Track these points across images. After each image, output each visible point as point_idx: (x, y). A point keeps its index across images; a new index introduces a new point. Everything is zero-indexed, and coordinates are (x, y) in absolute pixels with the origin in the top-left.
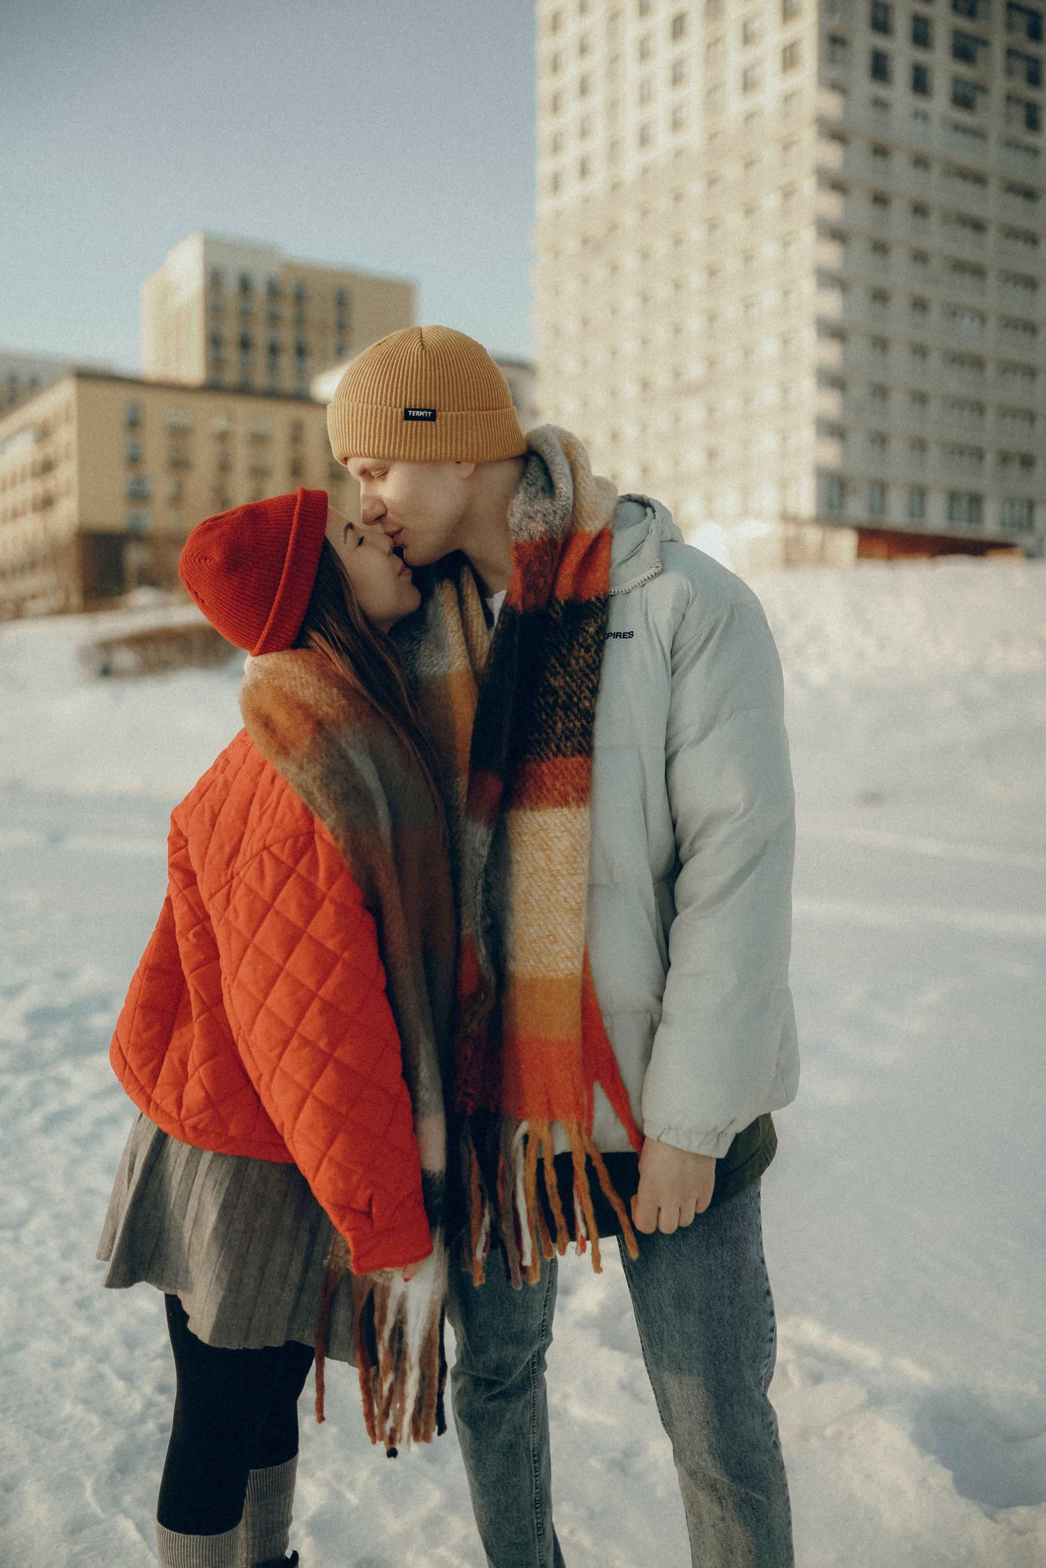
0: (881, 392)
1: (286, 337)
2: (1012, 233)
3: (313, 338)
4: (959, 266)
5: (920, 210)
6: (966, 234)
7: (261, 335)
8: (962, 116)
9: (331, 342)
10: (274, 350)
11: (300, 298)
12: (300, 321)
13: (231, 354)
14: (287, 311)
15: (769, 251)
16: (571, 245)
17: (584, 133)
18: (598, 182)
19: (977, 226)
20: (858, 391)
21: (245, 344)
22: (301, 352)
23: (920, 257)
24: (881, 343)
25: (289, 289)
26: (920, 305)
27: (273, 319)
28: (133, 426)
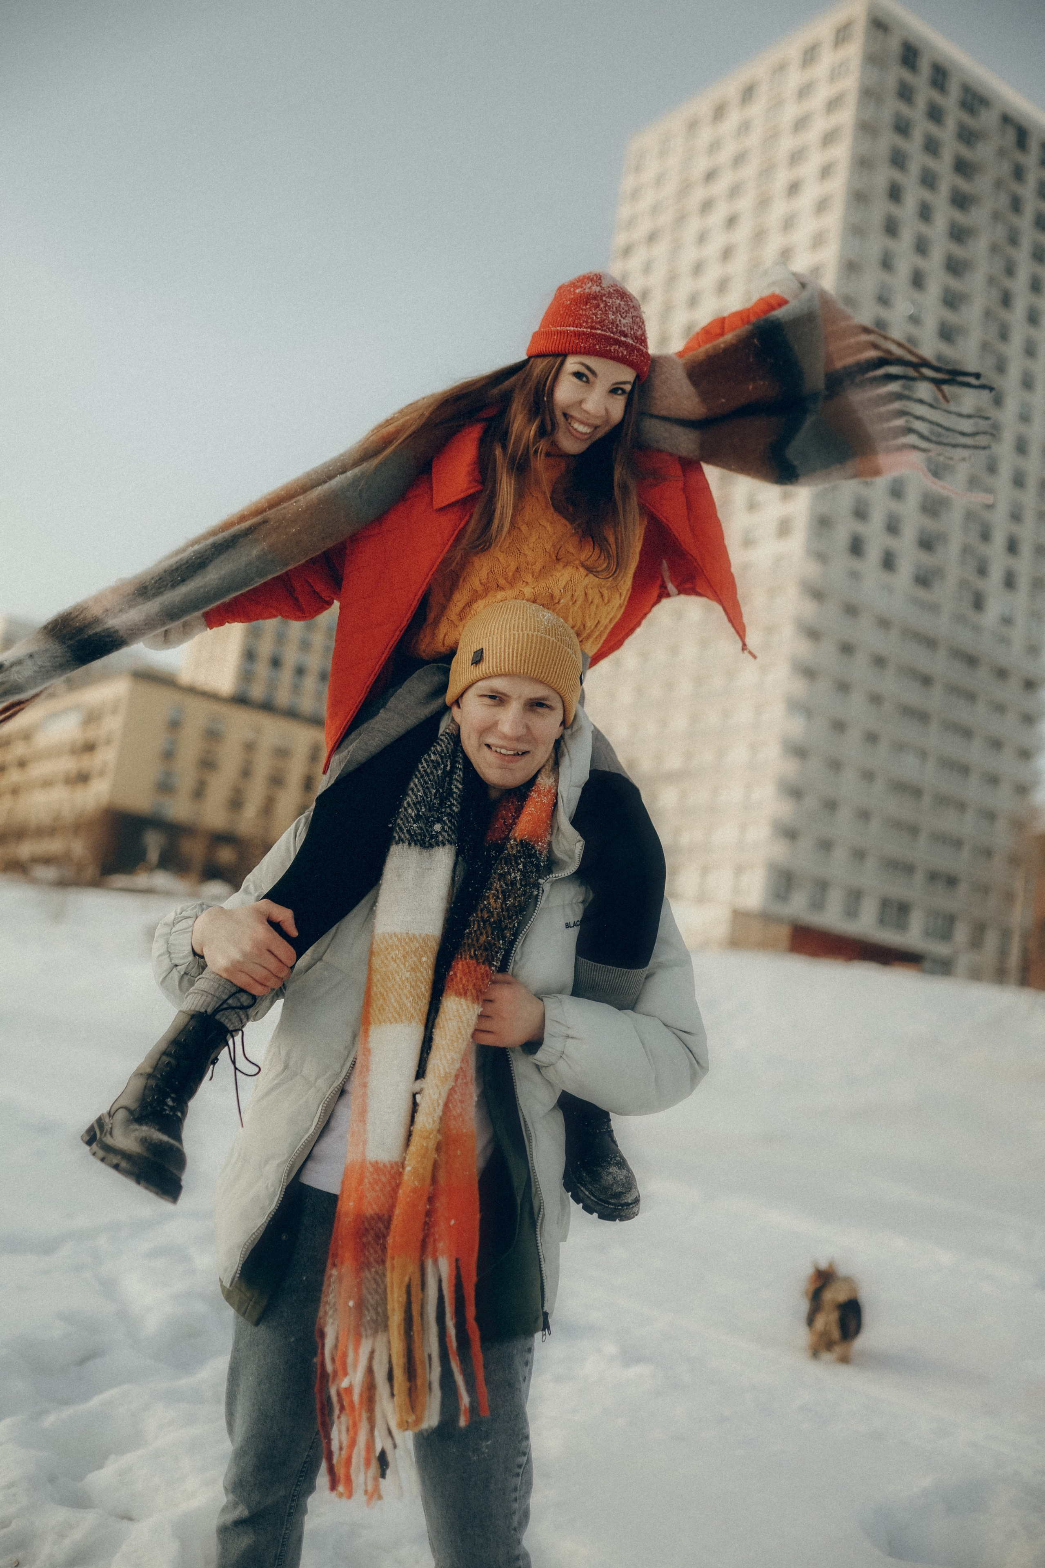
0: (831, 806)
1: (314, 662)
4: (908, 711)
5: (879, 661)
6: (916, 686)
7: (291, 656)
8: (920, 593)
10: (300, 671)
13: (262, 669)
14: (317, 640)
19: (926, 681)
20: (811, 802)
21: (276, 663)
23: (876, 699)
24: (835, 765)
26: (872, 738)
27: (305, 645)
28: (174, 725)
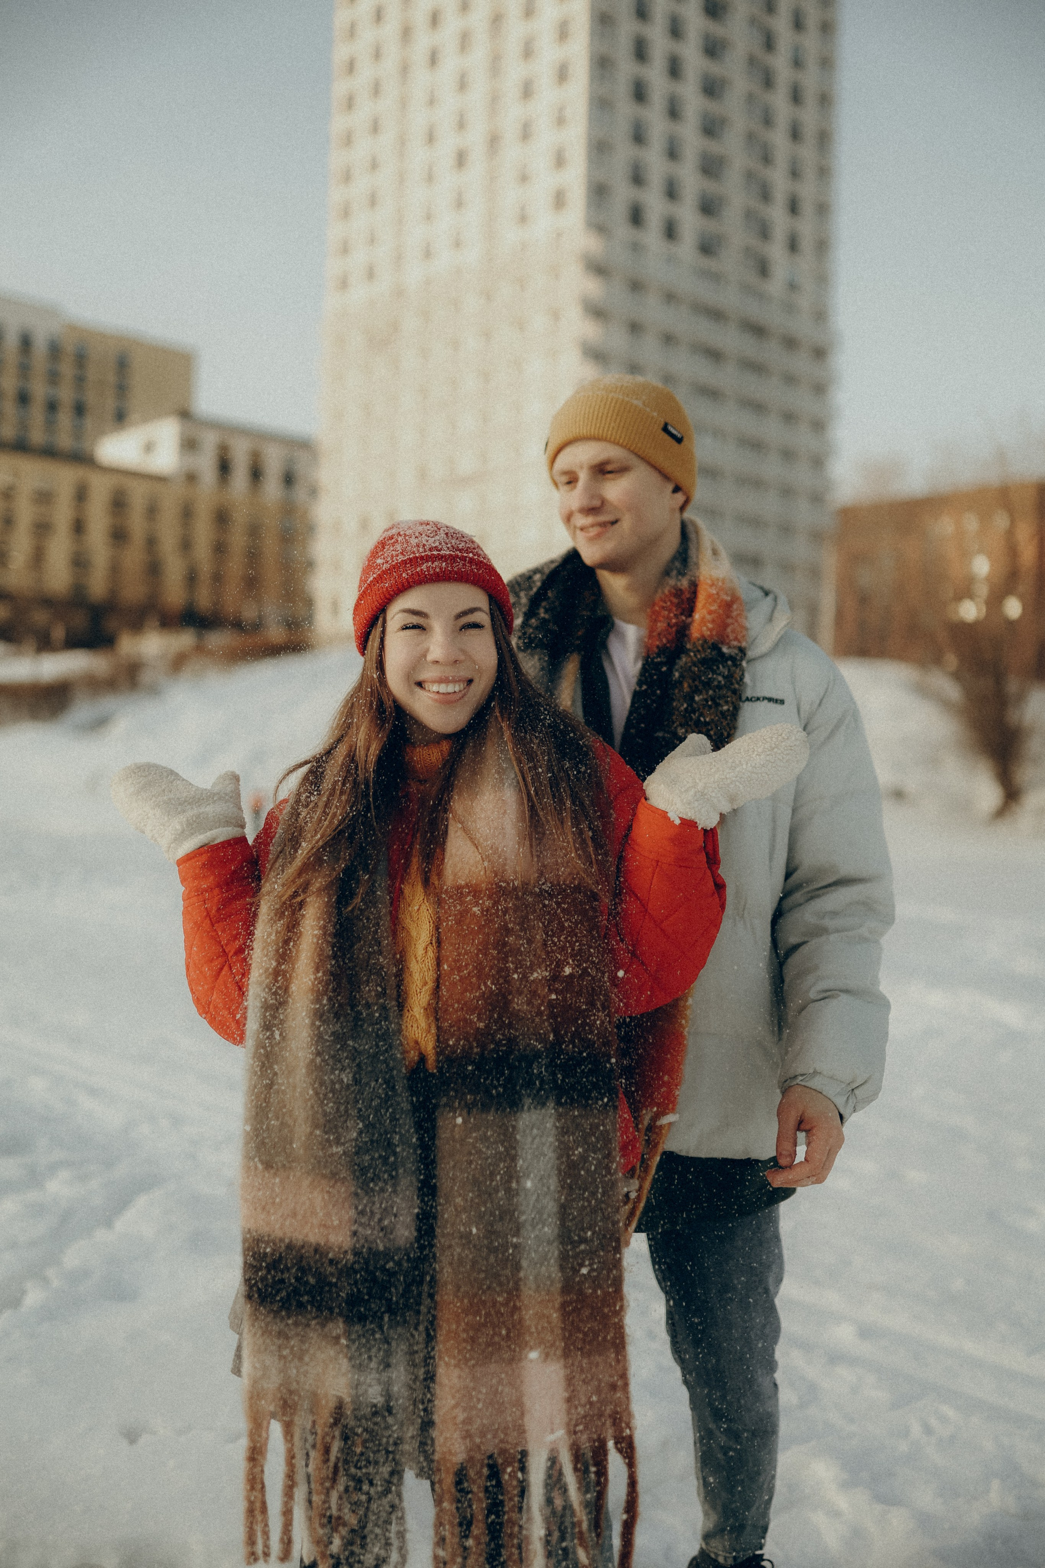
1: (66, 394)
2: (746, 364)
3: (91, 398)
4: (701, 390)
5: (669, 339)
6: (706, 362)
7: (39, 390)
8: (705, 262)
9: (110, 404)
10: (52, 407)
11: (81, 359)
12: (80, 381)
13: (9, 407)
14: (67, 369)
17: (371, 242)
18: (383, 286)
19: (717, 356)
21: (23, 399)
22: (80, 410)
25: (70, 348)
27: (53, 378)
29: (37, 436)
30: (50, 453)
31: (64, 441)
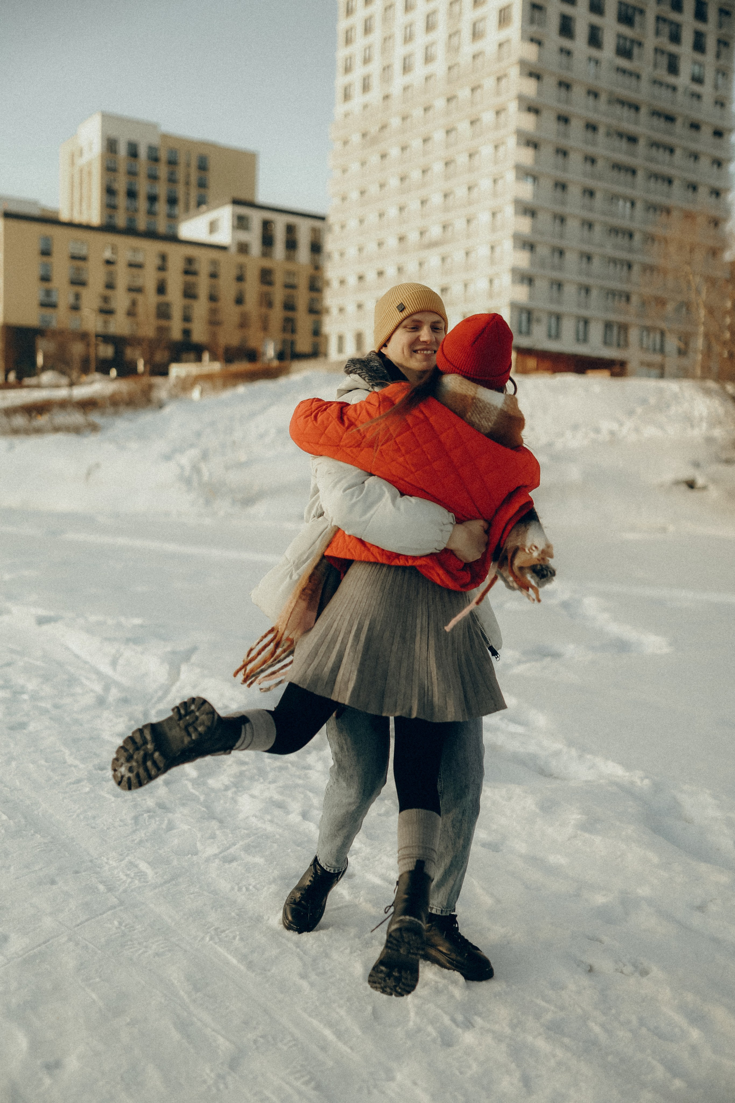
0: (559, 252)
1: (162, 190)
2: (655, 145)
3: (181, 192)
4: (617, 167)
5: (592, 127)
6: (624, 144)
7: (143, 187)
8: (623, 63)
9: (193, 195)
10: (152, 199)
11: (172, 163)
12: (172, 180)
13: (122, 201)
14: (163, 171)
15: (486, 151)
16: (356, 138)
17: (367, 61)
18: (375, 95)
19: (632, 139)
21: (132, 194)
22: (172, 201)
23: (590, 160)
24: (560, 219)
25: (164, 153)
26: (589, 193)
27: (153, 177)
28: (46, 253)
29: (142, 223)
30: (151, 235)
31: (162, 226)
